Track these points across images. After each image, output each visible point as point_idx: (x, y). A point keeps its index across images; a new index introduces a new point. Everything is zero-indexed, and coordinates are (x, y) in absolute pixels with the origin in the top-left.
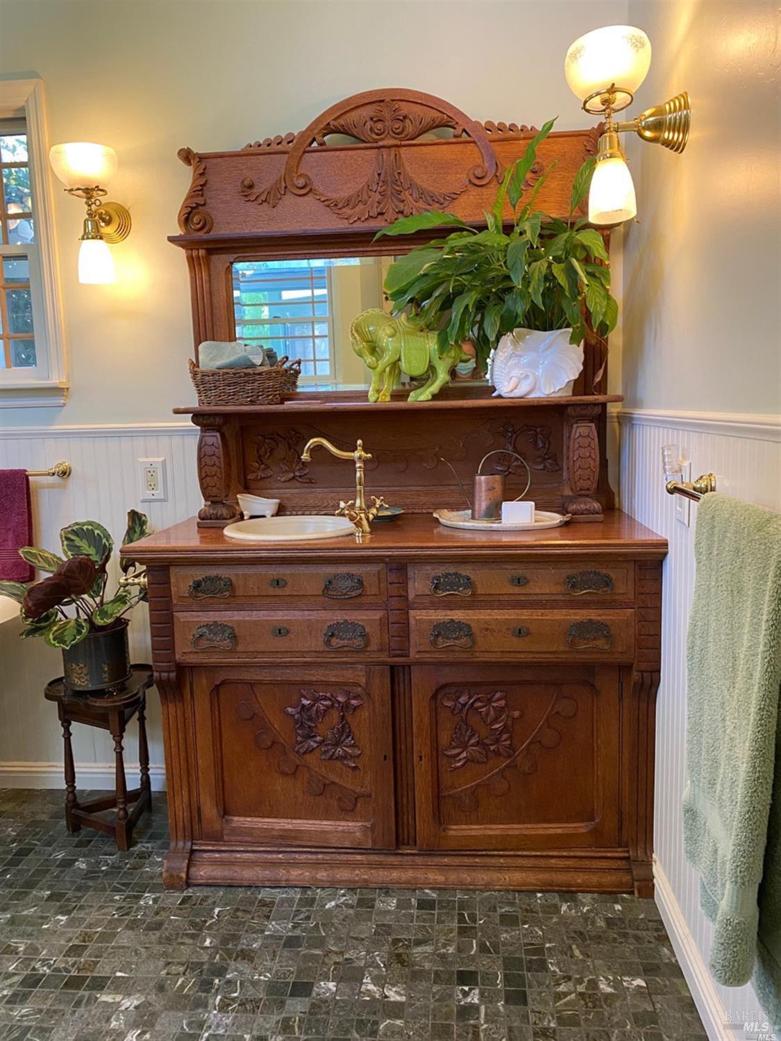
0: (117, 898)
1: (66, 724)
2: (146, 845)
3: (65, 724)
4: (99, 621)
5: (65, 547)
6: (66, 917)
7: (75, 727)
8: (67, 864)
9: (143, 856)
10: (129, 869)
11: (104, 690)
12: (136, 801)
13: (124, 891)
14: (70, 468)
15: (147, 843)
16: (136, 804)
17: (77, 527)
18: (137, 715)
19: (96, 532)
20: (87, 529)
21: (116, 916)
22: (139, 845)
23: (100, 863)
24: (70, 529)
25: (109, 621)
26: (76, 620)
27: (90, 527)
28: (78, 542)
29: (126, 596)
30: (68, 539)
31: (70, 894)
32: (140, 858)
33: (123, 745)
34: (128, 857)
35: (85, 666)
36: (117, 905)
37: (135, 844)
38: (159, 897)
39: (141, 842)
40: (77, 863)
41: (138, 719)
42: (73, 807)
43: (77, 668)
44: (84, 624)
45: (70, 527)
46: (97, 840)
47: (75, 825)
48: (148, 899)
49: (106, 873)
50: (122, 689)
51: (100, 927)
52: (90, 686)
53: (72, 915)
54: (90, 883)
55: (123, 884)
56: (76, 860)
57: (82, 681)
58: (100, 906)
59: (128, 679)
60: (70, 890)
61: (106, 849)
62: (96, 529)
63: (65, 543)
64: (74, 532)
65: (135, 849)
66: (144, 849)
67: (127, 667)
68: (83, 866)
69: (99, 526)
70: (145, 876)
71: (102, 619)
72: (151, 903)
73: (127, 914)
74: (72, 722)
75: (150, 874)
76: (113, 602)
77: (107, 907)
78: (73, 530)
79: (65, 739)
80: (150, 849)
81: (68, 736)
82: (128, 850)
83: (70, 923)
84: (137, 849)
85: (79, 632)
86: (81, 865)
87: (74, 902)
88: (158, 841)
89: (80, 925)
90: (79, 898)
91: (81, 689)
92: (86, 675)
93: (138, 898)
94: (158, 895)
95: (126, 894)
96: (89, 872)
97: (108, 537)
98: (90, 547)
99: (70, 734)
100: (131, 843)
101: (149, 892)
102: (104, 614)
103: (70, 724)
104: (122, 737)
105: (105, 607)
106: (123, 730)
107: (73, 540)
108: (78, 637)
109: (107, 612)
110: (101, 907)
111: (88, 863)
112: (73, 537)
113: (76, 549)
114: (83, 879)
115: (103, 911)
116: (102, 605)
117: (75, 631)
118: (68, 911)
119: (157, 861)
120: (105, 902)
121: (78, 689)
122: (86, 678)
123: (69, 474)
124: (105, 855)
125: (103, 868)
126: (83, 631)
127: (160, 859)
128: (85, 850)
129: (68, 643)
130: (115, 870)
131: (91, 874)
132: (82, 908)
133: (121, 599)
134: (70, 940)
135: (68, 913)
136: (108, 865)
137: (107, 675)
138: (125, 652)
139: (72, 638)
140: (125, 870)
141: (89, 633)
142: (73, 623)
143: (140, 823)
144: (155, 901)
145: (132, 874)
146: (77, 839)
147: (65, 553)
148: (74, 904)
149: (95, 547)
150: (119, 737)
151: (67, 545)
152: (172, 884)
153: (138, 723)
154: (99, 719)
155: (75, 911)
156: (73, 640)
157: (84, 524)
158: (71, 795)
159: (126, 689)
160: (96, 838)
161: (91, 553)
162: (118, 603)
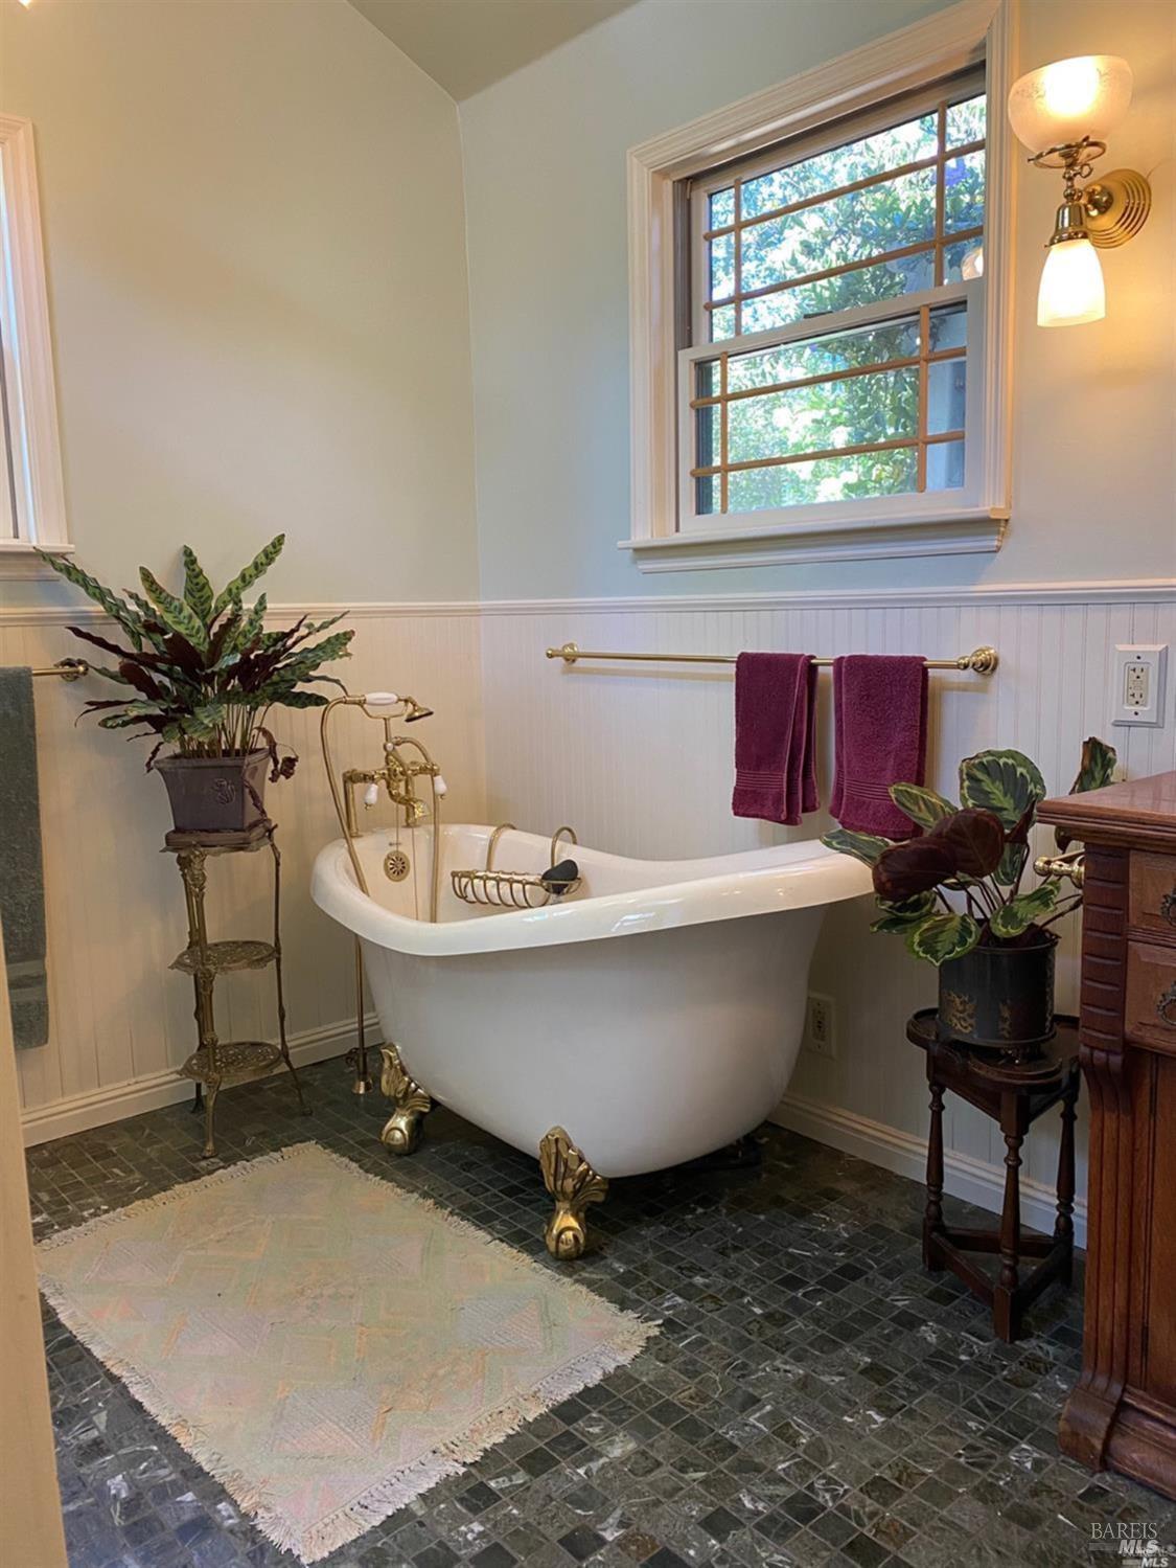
0: (972, 1424)
1: (937, 1089)
2: (1046, 1347)
3: (935, 1088)
4: (1000, 930)
5: (965, 791)
6: (883, 1419)
7: (949, 1097)
8: (908, 1322)
9: (1034, 1365)
10: (1005, 1379)
11: (998, 1050)
12: (1044, 1257)
13: (986, 1417)
14: (996, 660)
15: (1049, 1343)
16: (1043, 1261)
17: (990, 758)
18: (1060, 1106)
19: (1020, 770)
20: (1006, 764)
21: (962, 1460)
22: (1034, 1342)
23: (959, 1346)
24: (977, 761)
25: (1014, 932)
26: (963, 918)
27: (1010, 761)
28: (987, 785)
29: (1052, 892)
30: (971, 777)
31: (900, 1379)
32: (1029, 1368)
33: (1021, 1155)
34: (1013, 1355)
35: (971, 1000)
36: (970, 1441)
37: (1027, 1336)
38: (1046, 1462)
39: (1039, 1337)
40: (924, 1328)
41: (1062, 1115)
42: (934, 1228)
43: (958, 1001)
44: (973, 928)
45: (977, 757)
46: (963, 1300)
47: (936, 1261)
48: (1025, 1455)
49: (965, 1370)
50: (1034, 1055)
51: (930, 1466)
52: (975, 1036)
53: (893, 1420)
54: (936, 1375)
55: (990, 1405)
56: (924, 1322)
57: (964, 1026)
58: (941, 1428)
59: (1047, 1040)
60: (901, 1371)
61: (975, 1322)
62: (1021, 766)
63: (966, 783)
64: (983, 767)
65: (1024, 1345)
66: (1040, 1353)
67: (1046, 1019)
68: (932, 1338)
69: (1026, 762)
70: (1030, 1407)
71: (1004, 926)
72: (1029, 1465)
73: (982, 1466)
74: (947, 1089)
75: (1040, 1408)
76: (1030, 898)
77: (951, 1433)
78: (982, 763)
79: (933, 1112)
80: (1051, 1359)
81: (938, 1108)
82: (1012, 1342)
83: (888, 1432)
84: (1029, 1346)
85: (963, 942)
86: (929, 1334)
87: (901, 1397)
88: (1069, 1349)
89: (900, 1445)
90: (912, 1394)
91: (961, 1038)
92: (971, 1016)
93: (1009, 1444)
94: (1045, 1456)
95: (989, 1425)
96: (939, 1354)
97: (1038, 781)
98: (1005, 795)
99: (942, 1107)
100: (1019, 1331)
101: (1030, 1443)
102: (1010, 917)
103: (943, 1091)
104: (1021, 1142)
105: (1015, 905)
106: (1022, 1129)
107: (979, 781)
108: (958, 949)
109: (1015, 915)
110: (940, 1430)
111: (941, 1337)
112: (980, 775)
113: (982, 796)
114: (924, 1361)
115: (944, 1439)
116: (1012, 901)
117: (957, 936)
118: (888, 1408)
119: (1058, 1389)
120: (951, 1423)
121: (955, 1037)
122: (970, 1021)
123: (994, 669)
124: (973, 1335)
125: (963, 1358)
126: (970, 940)
127: (1064, 1387)
128: (942, 1309)
129: (940, 954)
130: (980, 1371)
131: (940, 1359)
132: (911, 1413)
133: (1042, 897)
134: (877, 1465)
135: (888, 1412)
136: (971, 1355)
137: (1006, 1026)
138: (1045, 993)
139: (950, 947)
140: (999, 1377)
141: (979, 944)
142: (956, 923)
143: (1044, 1301)
144: (1038, 1465)
145: (1007, 1391)
146: (936, 1285)
147: (963, 799)
148: (902, 1402)
149: (1013, 796)
150: (1015, 1139)
151: (969, 788)
152: (1072, 1447)
153: (1061, 1121)
154: (987, 1099)
155: (898, 1415)
156: (949, 953)
157: (1001, 755)
158: (933, 1208)
159: (1041, 1056)
160: (964, 1296)
161: (1006, 806)
162: (1037, 903)
